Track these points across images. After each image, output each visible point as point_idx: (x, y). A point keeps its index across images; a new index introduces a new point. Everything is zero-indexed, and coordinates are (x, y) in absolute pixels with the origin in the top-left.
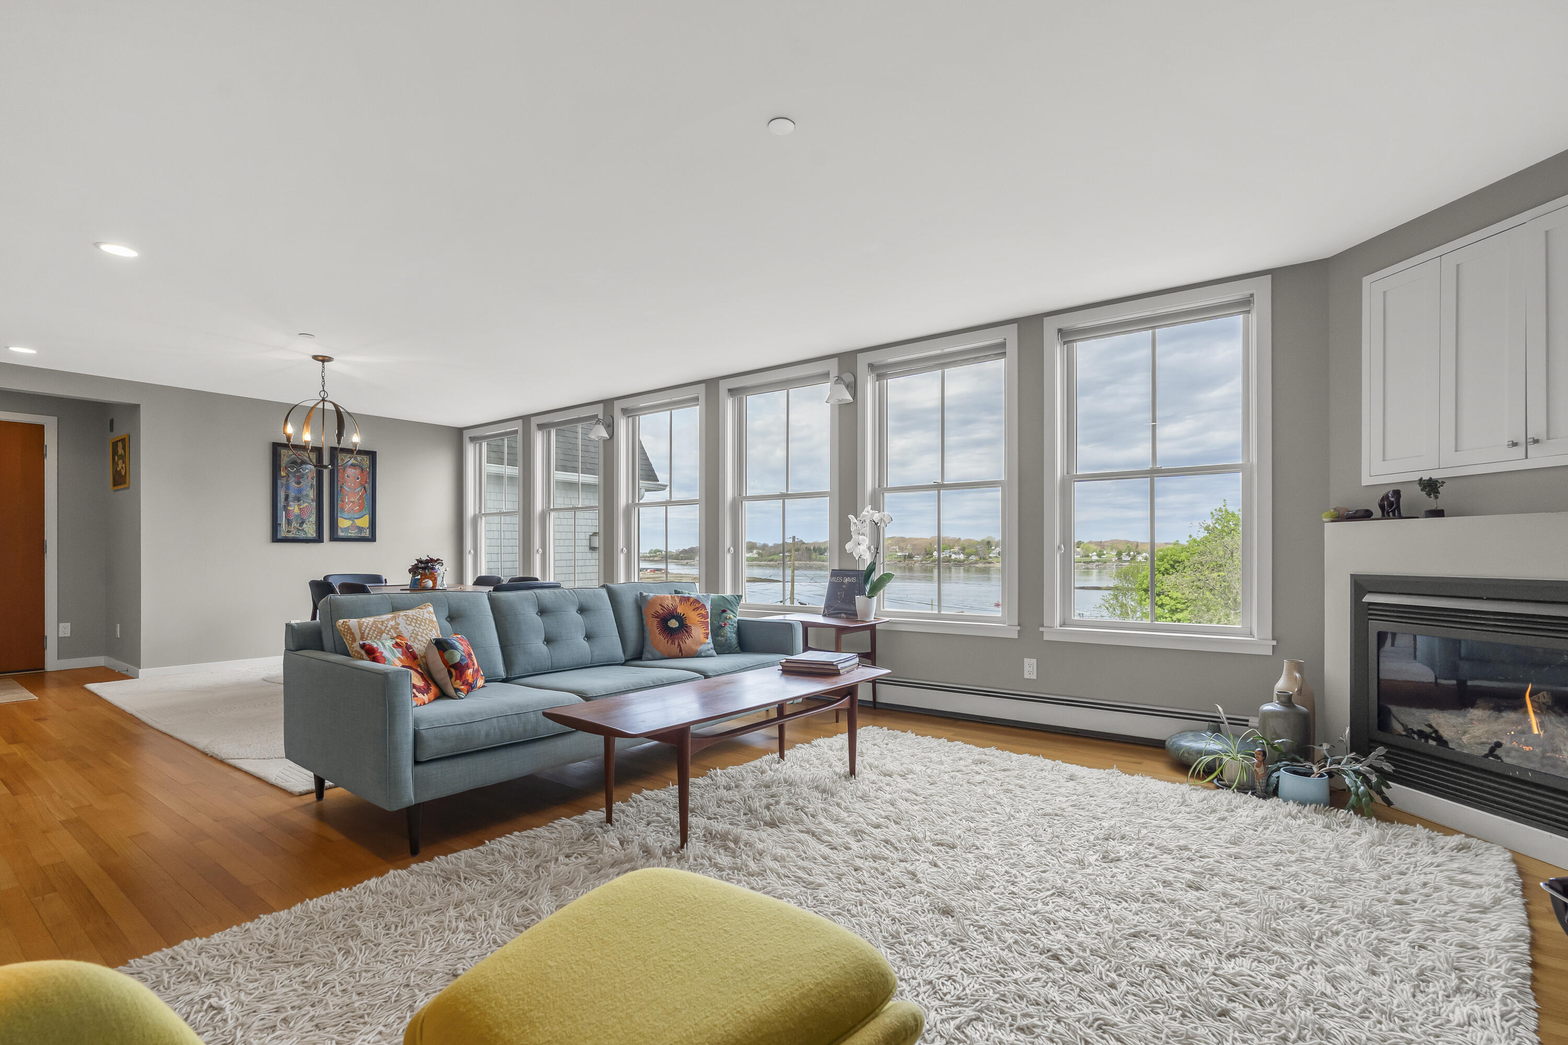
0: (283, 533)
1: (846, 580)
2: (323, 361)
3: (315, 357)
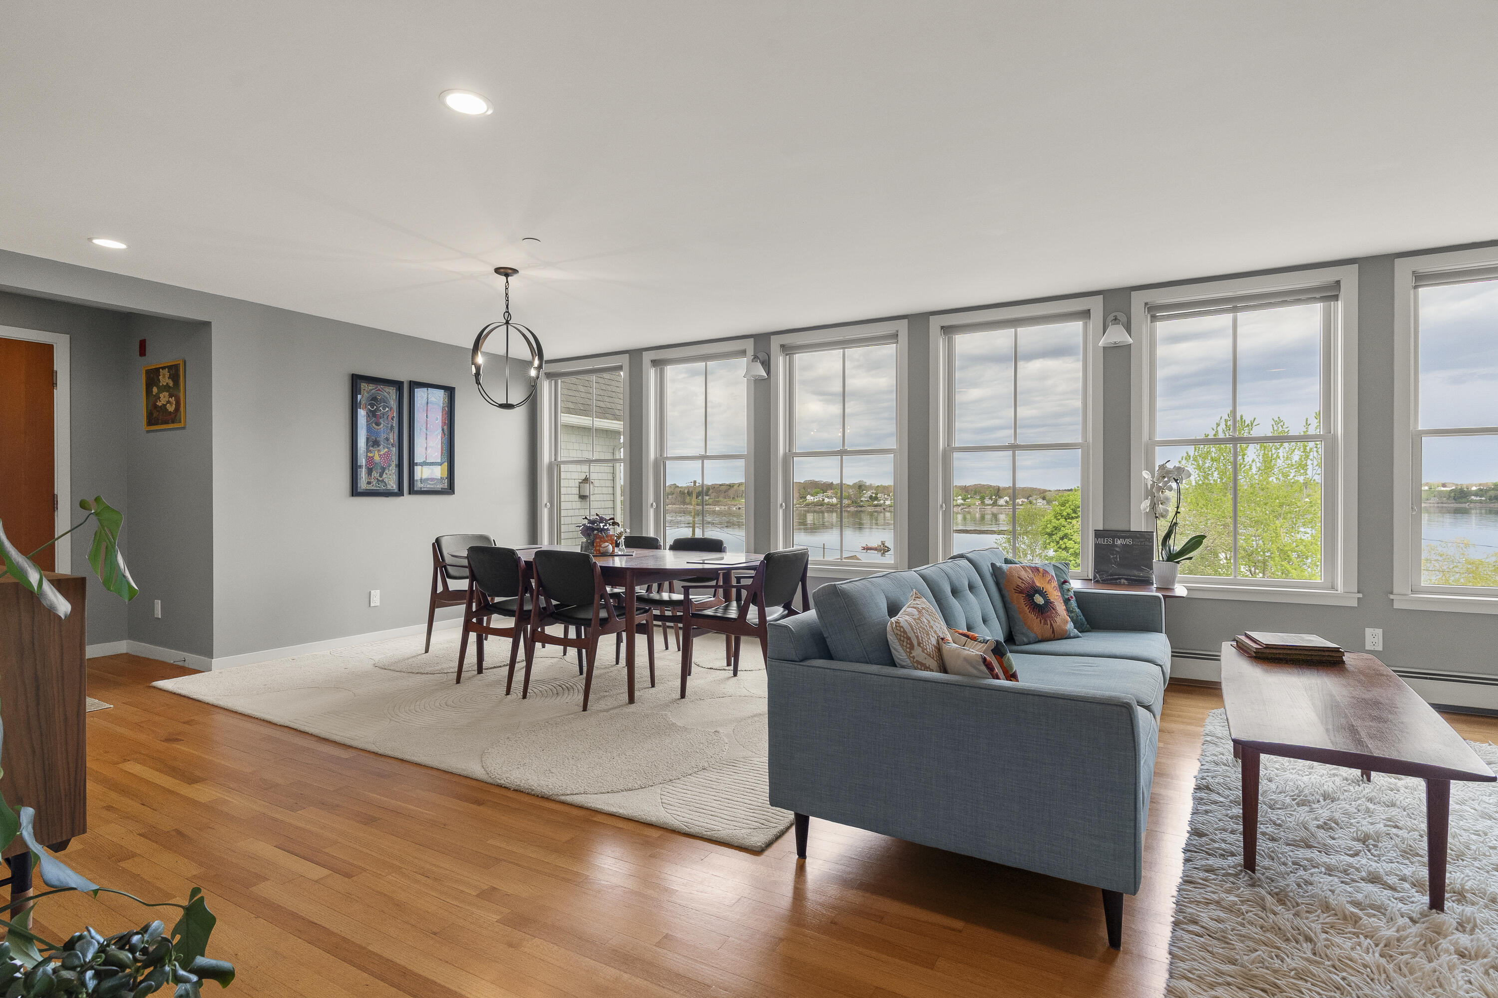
0: (363, 485)
1: (1119, 542)
2: (507, 275)
3: (498, 271)
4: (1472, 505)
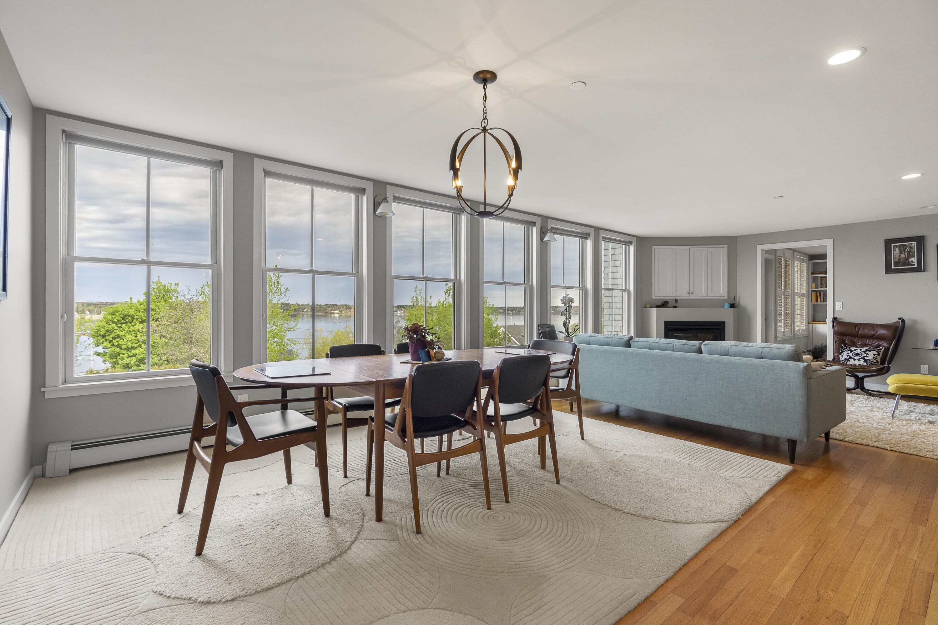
2: (485, 81)
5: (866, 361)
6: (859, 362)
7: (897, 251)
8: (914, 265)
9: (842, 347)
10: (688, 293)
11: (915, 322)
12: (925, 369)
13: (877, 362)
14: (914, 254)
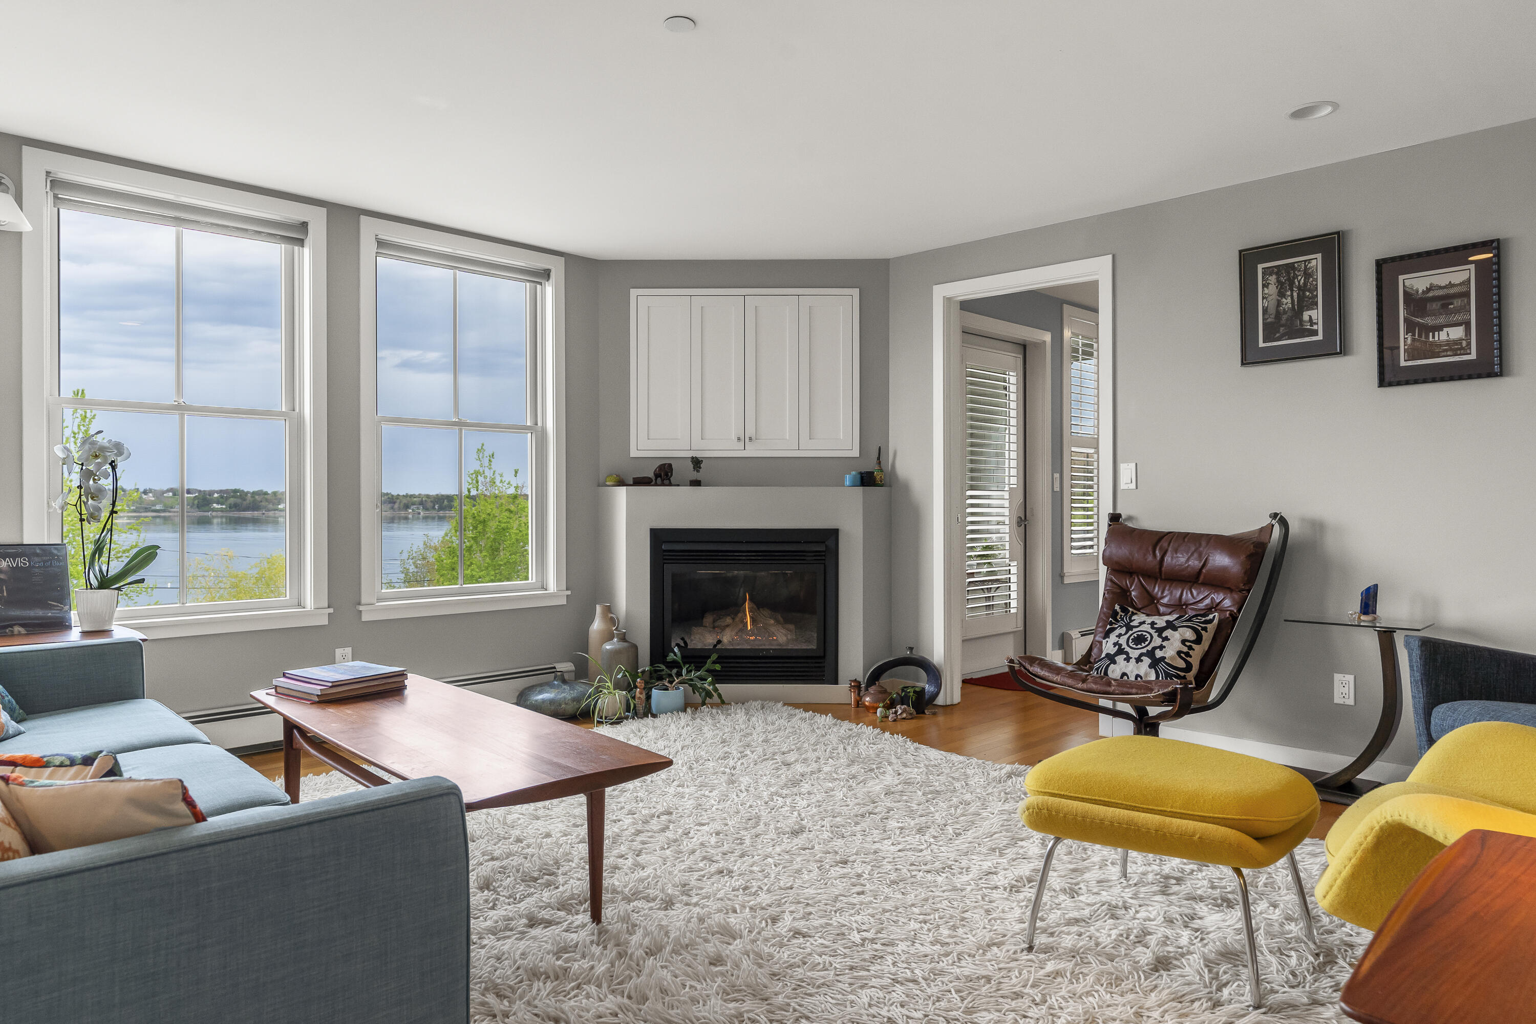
4: (214, 514)
5: (1155, 663)
6: (1138, 668)
7: (1273, 290)
8: (1315, 333)
9: (1115, 614)
10: (739, 439)
11: (1318, 527)
12: (1347, 686)
13: (1189, 667)
14: (1317, 296)
